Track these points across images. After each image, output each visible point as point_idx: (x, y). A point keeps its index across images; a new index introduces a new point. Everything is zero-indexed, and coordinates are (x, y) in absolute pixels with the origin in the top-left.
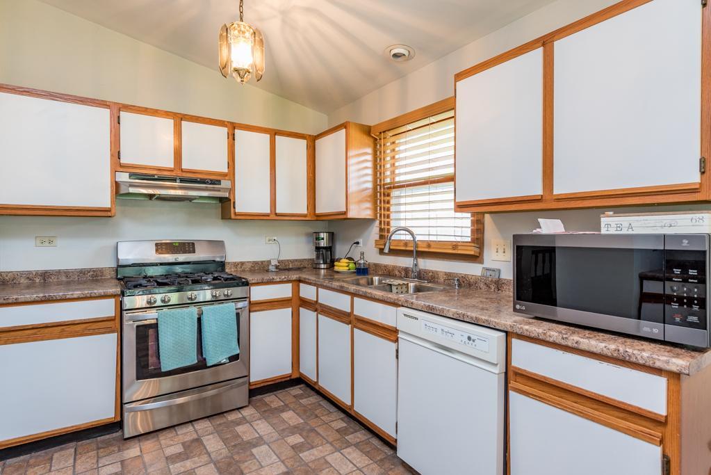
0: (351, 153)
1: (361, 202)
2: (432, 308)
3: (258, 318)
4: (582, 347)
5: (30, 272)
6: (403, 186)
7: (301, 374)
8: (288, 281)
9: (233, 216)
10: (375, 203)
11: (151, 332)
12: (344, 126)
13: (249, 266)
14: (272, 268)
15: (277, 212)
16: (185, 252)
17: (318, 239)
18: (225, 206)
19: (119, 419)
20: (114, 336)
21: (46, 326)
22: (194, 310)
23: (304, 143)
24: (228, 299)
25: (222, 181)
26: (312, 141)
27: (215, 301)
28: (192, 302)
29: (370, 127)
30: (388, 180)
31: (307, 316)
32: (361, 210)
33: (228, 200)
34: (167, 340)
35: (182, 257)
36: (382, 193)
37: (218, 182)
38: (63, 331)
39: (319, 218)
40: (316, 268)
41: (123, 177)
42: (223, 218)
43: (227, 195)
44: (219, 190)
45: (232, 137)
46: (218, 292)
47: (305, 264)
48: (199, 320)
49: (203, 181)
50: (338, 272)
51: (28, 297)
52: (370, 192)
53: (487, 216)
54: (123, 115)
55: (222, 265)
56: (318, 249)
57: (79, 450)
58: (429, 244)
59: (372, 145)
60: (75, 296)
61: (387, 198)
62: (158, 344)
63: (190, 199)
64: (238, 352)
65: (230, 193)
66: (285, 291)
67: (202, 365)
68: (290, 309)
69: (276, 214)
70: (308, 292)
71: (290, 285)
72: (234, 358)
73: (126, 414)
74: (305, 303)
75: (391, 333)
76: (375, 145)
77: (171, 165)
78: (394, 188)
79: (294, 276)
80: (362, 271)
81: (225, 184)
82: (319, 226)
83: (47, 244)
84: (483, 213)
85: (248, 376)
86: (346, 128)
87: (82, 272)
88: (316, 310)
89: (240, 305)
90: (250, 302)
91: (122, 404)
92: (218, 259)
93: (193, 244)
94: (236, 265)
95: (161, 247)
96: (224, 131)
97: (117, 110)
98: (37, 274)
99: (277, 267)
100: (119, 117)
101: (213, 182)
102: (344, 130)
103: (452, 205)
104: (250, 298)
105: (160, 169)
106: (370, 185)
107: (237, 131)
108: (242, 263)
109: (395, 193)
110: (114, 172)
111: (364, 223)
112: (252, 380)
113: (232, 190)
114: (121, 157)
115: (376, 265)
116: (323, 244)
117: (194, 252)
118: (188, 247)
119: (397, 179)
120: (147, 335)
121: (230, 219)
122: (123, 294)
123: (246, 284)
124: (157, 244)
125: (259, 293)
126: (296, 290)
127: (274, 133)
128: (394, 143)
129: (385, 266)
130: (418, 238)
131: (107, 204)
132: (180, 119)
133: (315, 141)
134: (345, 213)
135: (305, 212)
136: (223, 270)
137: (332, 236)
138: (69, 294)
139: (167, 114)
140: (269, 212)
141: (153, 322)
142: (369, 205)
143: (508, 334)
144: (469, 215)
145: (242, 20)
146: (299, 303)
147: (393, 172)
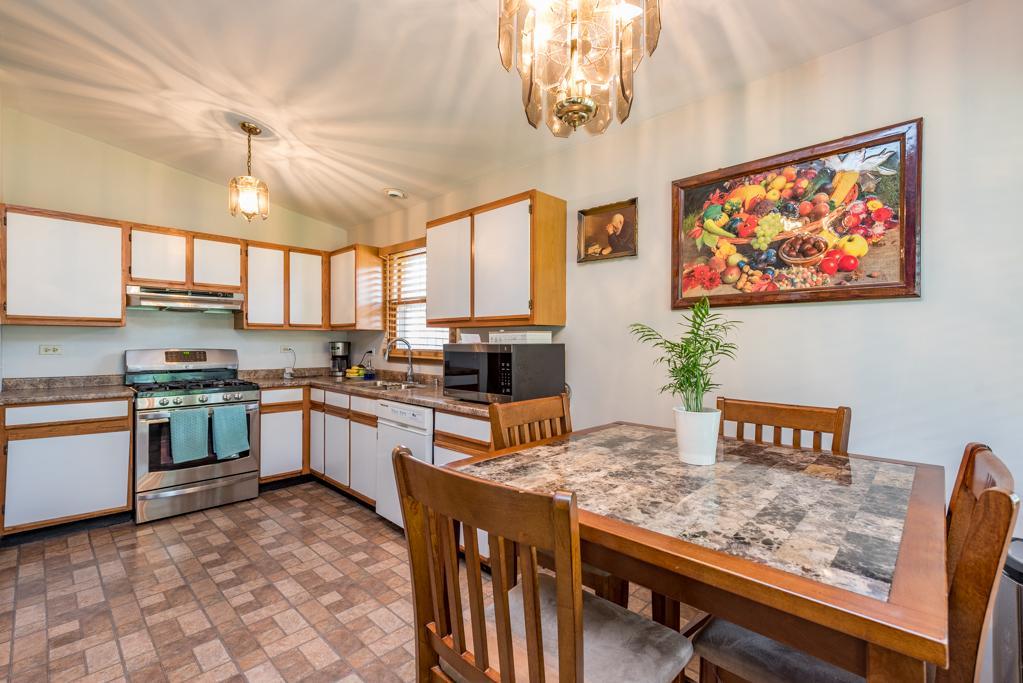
0: (360, 271)
1: (371, 314)
2: (397, 398)
3: (267, 419)
4: (461, 411)
5: (34, 379)
6: (407, 303)
7: (311, 470)
8: (299, 386)
9: (245, 327)
10: (384, 316)
11: (165, 429)
12: (353, 247)
13: (263, 374)
14: (286, 376)
15: (291, 322)
16: (196, 360)
17: (333, 348)
18: (238, 318)
19: (131, 508)
20: (127, 434)
21: (62, 424)
22: (206, 410)
23: (318, 259)
24: (238, 401)
25: (235, 295)
26: (328, 257)
27: (227, 402)
28: (204, 404)
29: (378, 248)
30: (395, 297)
31: (317, 417)
32: (371, 322)
33: (241, 311)
34: (178, 435)
35: (191, 366)
36: (389, 308)
37: (231, 295)
38: (77, 429)
39: (334, 328)
40: (331, 375)
41: (134, 290)
42: (236, 328)
43: (239, 307)
44: (231, 303)
45: (245, 254)
46: (229, 395)
47: (323, 372)
48: (210, 421)
49: (215, 294)
50: (349, 378)
51: (45, 398)
52: (379, 306)
53: (458, 330)
54: (135, 233)
55: (235, 372)
56: (334, 358)
57: (92, 535)
58: (420, 352)
59: (381, 264)
60: (90, 398)
61: (393, 313)
62: (170, 442)
63: (202, 311)
64: (248, 448)
65: (242, 306)
66: (296, 395)
67: (212, 459)
68: (301, 412)
69: (290, 325)
70: (317, 395)
71: (301, 390)
72: (244, 454)
73: (139, 503)
74: (316, 406)
75: (372, 420)
76: (384, 266)
77: (182, 278)
78: (399, 303)
79: (306, 382)
80: (370, 376)
81: (237, 297)
82: (335, 336)
83: (51, 352)
84: (455, 328)
85: (258, 471)
86: (355, 249)
87: (88, 379)
88: (324, 411)
89: (252, 406)
90: (260, 405)
91: (134, 493)
92: (230, 367)
93: (205, 353)
94: (249, 373)
95: (170, 356)
96: (237, 248)
97: (128, 229)
98: (41, 380)
99: (292, 375)
100: (130, 236)
101: (225, 295)
102: (354, 251)
103: (424, 321)
104: (260, 400)
105: (171, 283)
106: (380, 300)
107: (250, 248)
108: (256, 372)
109: (400, 308)
110: (125, 285)
111: (374, 334)
112: (262, 476)
113: (244, 303)
114: (132, 272)
115: (385, 372)
116: (340, 352)
117: (205, 360)
118: (199, 355)
119: (403, 296)
120: (160, 432)
121: (242, 329)
122: (136, 395)
123: (257, 388)
124: (166, 353)
125: (269, 397)
126: (307, 394)
127: (288, 250)
128: (399, 264)
129: (392, 372)
130: (413, 347)
131: (118, 315)
132: (192, 236)
133: (330, 257)
134: (355, 325)
135: (320, 323)
136: (235, 377)
137: (348, 345)
138: (84, 397)
139: (180, 232)
140: (282, 323)
141: (167, 420)
142: (379, 318)
143: (434, 410)
144: (448, 329)
145: (249, 174)
146: (309, 406)
147: (399, 290)
